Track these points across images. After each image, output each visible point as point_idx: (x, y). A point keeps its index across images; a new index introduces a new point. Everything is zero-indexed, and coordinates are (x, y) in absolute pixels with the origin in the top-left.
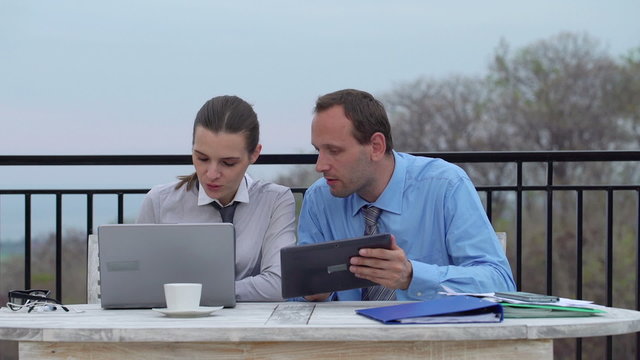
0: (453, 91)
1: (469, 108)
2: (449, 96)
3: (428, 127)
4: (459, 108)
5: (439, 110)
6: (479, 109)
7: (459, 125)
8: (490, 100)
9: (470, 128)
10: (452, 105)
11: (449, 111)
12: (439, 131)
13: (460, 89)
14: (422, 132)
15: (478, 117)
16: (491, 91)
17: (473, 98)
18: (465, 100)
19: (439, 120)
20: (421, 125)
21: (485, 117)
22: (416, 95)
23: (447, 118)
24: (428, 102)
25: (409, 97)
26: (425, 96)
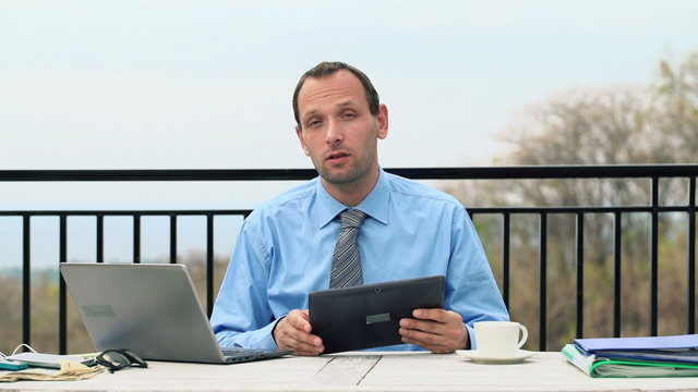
0: (612, 99)
1: (630, 118)
2: (608, 104)
3: (584, 139)
4: (619, 117)
5: (597, 119)
6: (640, 119)
7: (619, 137)
8: (652, 109)
9: (631, 140)
10: (611, 115)
11: (607, 122)
12: (597, 143)
13: (620, 98)
14: (578, 145)
15: (639, 128)
16: (655, 99)
17: (634, 107)
18: (626, 109)
19: (597, 132)
20: (577, 136)
21: (648, 128)
22: (571, 104)
23: (605, 129)
24: (583, 113)
25: (564, 106)
26: (582, 105)
